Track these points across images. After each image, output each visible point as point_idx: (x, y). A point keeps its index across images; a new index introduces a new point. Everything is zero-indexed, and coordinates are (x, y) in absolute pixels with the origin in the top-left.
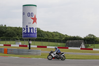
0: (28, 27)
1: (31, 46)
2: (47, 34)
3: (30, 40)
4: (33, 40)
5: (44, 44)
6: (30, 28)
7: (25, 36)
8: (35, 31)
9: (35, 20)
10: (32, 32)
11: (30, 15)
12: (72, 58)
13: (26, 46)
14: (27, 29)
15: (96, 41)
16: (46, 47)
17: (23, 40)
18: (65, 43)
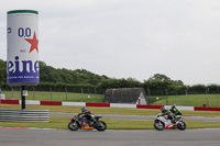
0: (20, 60)
1: (27, 102)
2: (62, 76)
3: (23, 88)
4: (30, 89)
5: (56, 96)
6: (24, 63)
7: (12, 81)
8: (36, 68)
9: (34, 44)
10: (28, 70)
11: (23, 32)
12: (118, 126)
13: (17, 102)
14: (17, 63)
15: (172, 89)
16: (60, 104)
17: (9, 89)
18: (101, 93)
